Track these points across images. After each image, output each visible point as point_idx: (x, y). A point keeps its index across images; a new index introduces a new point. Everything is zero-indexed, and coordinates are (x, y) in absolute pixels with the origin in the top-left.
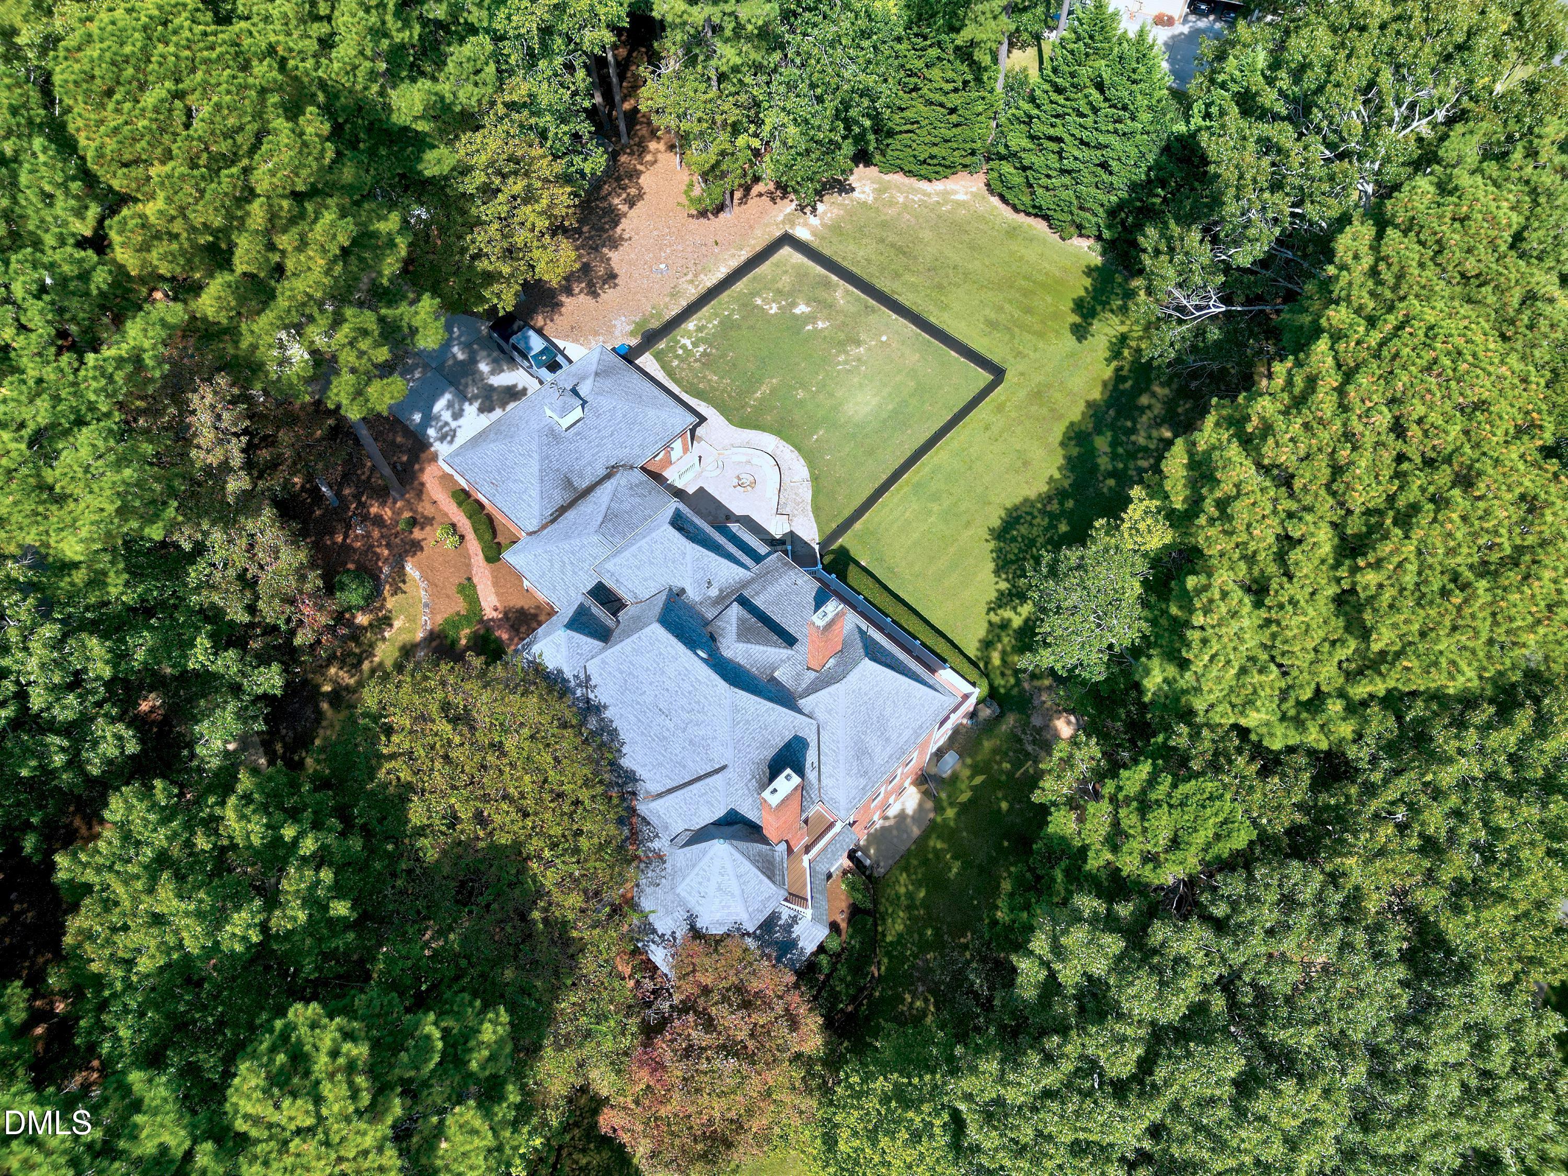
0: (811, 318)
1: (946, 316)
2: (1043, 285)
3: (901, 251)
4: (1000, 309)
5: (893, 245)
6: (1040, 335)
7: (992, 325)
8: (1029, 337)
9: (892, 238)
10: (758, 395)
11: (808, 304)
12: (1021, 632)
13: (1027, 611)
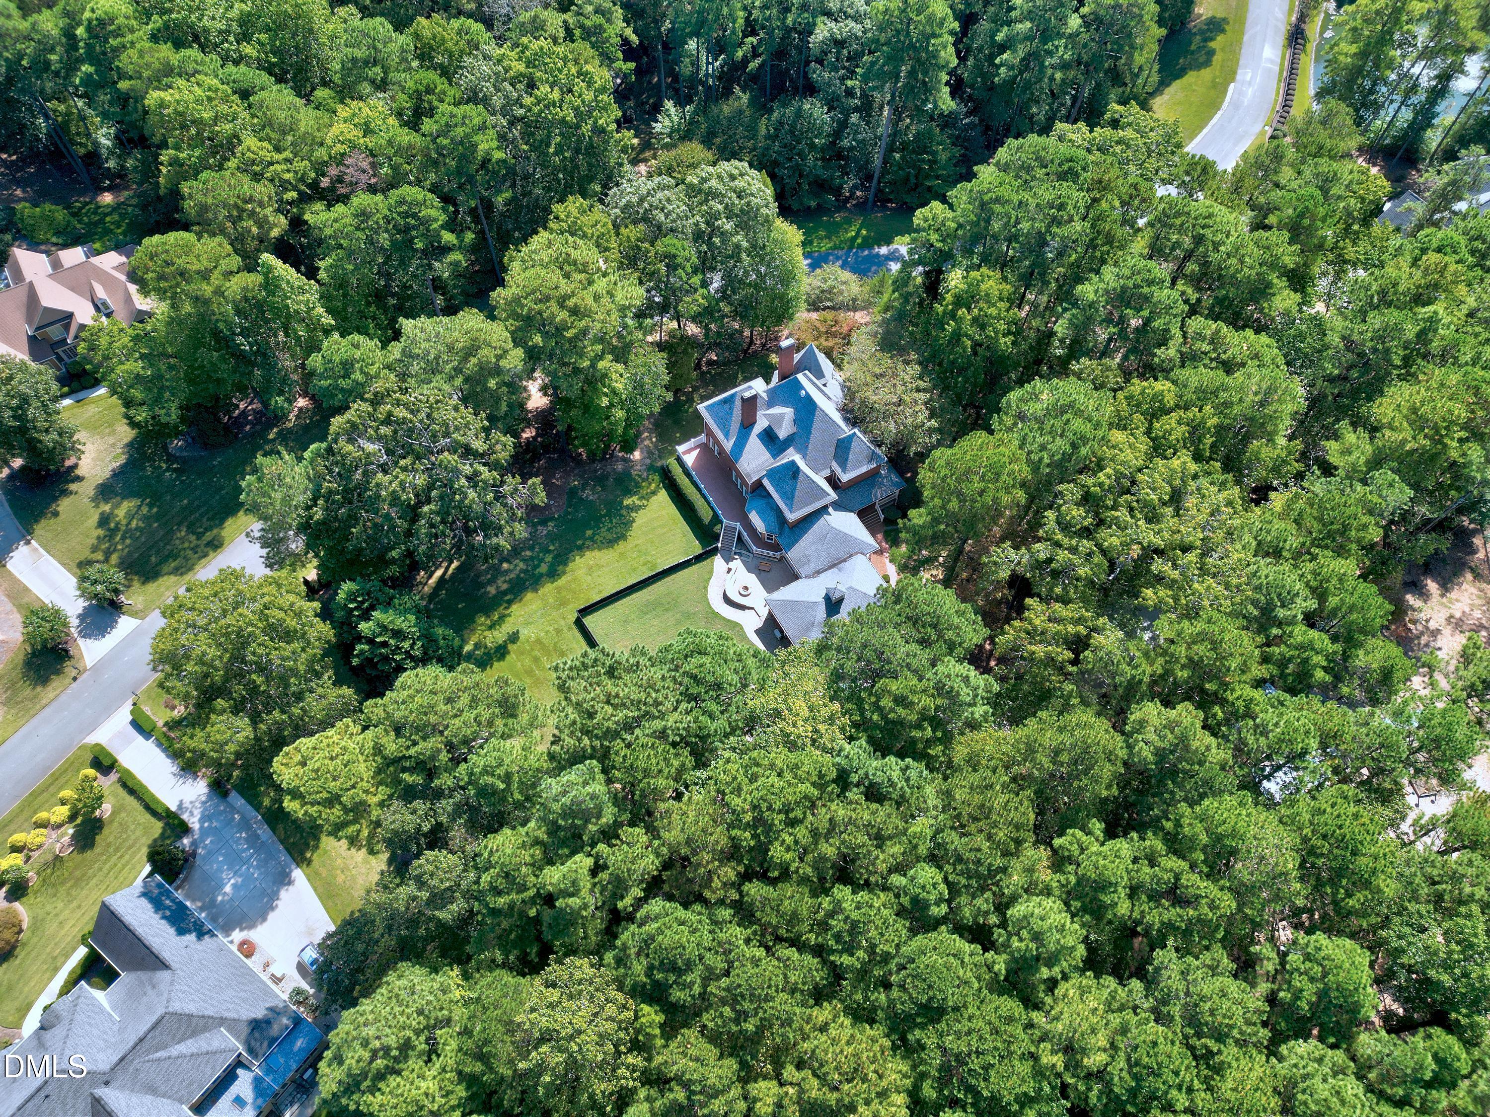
6: (538, 641)
8: (546, 642)
12: (635, 494)
13: (628, 502)
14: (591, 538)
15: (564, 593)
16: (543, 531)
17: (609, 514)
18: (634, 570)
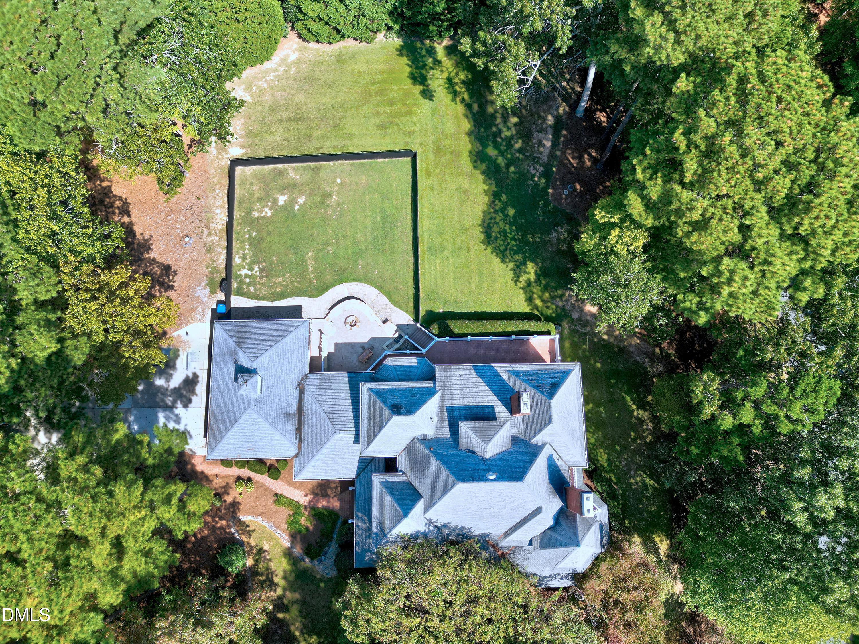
0: (292, 201)
1: (356, 141)
2: (385, 81)
3: (297, 119)
4: (377, 114)
5: (289, 120)
6: (410, 113)
7: (382, 127)
8: (405, 119)
9: (285, 115)
10: (311, 269)
11: (283, 194)
12: (538, 280)
13: (531, 268)
14: (502, 210)
15: (449, 156)
16: (537, 171)
17: (523, 242)
18: (441, 233)
